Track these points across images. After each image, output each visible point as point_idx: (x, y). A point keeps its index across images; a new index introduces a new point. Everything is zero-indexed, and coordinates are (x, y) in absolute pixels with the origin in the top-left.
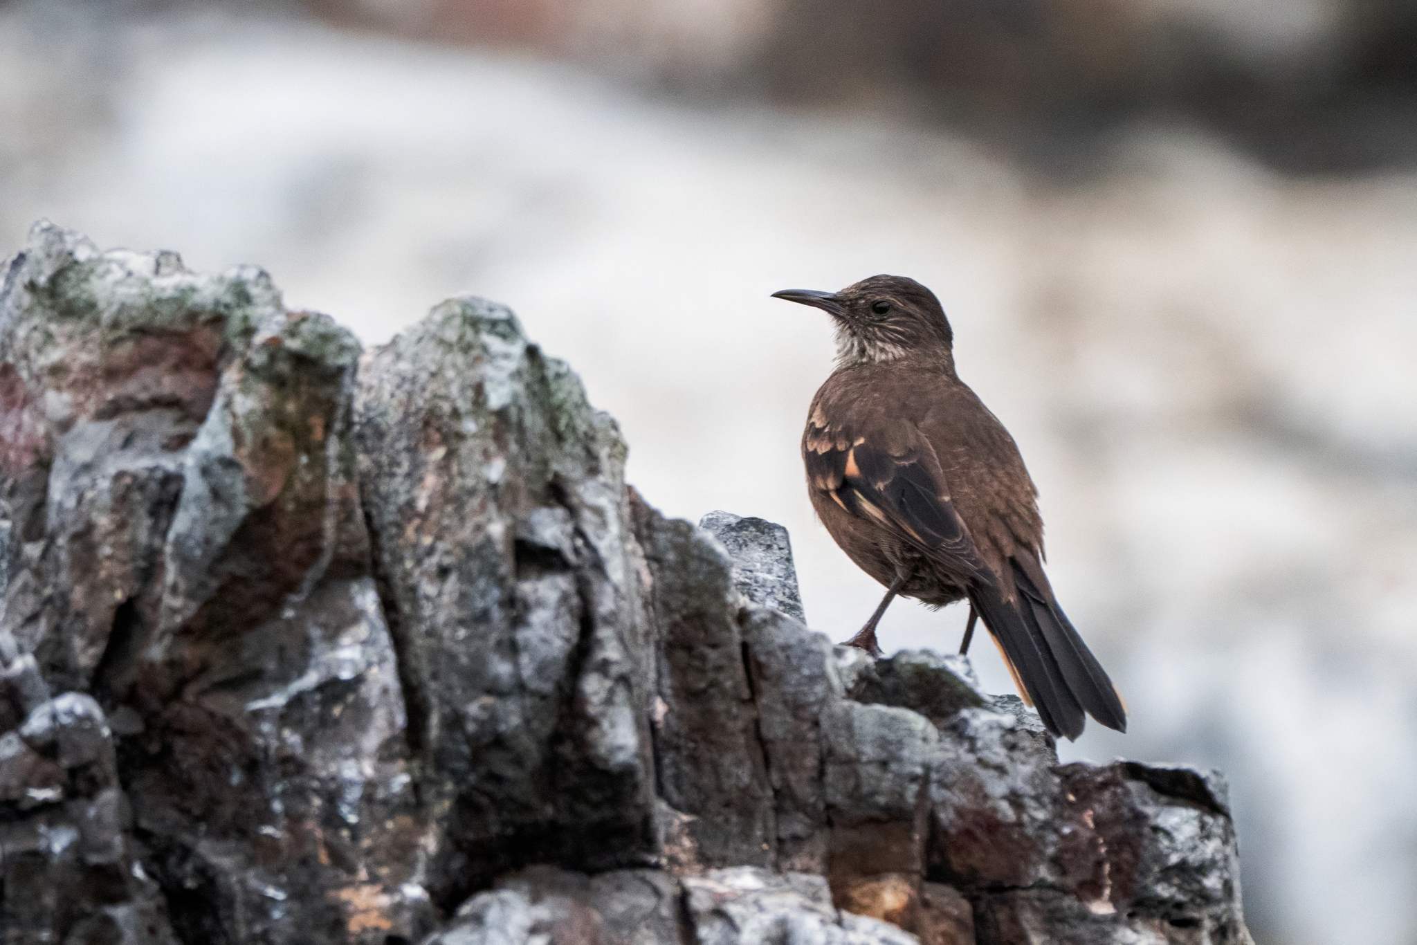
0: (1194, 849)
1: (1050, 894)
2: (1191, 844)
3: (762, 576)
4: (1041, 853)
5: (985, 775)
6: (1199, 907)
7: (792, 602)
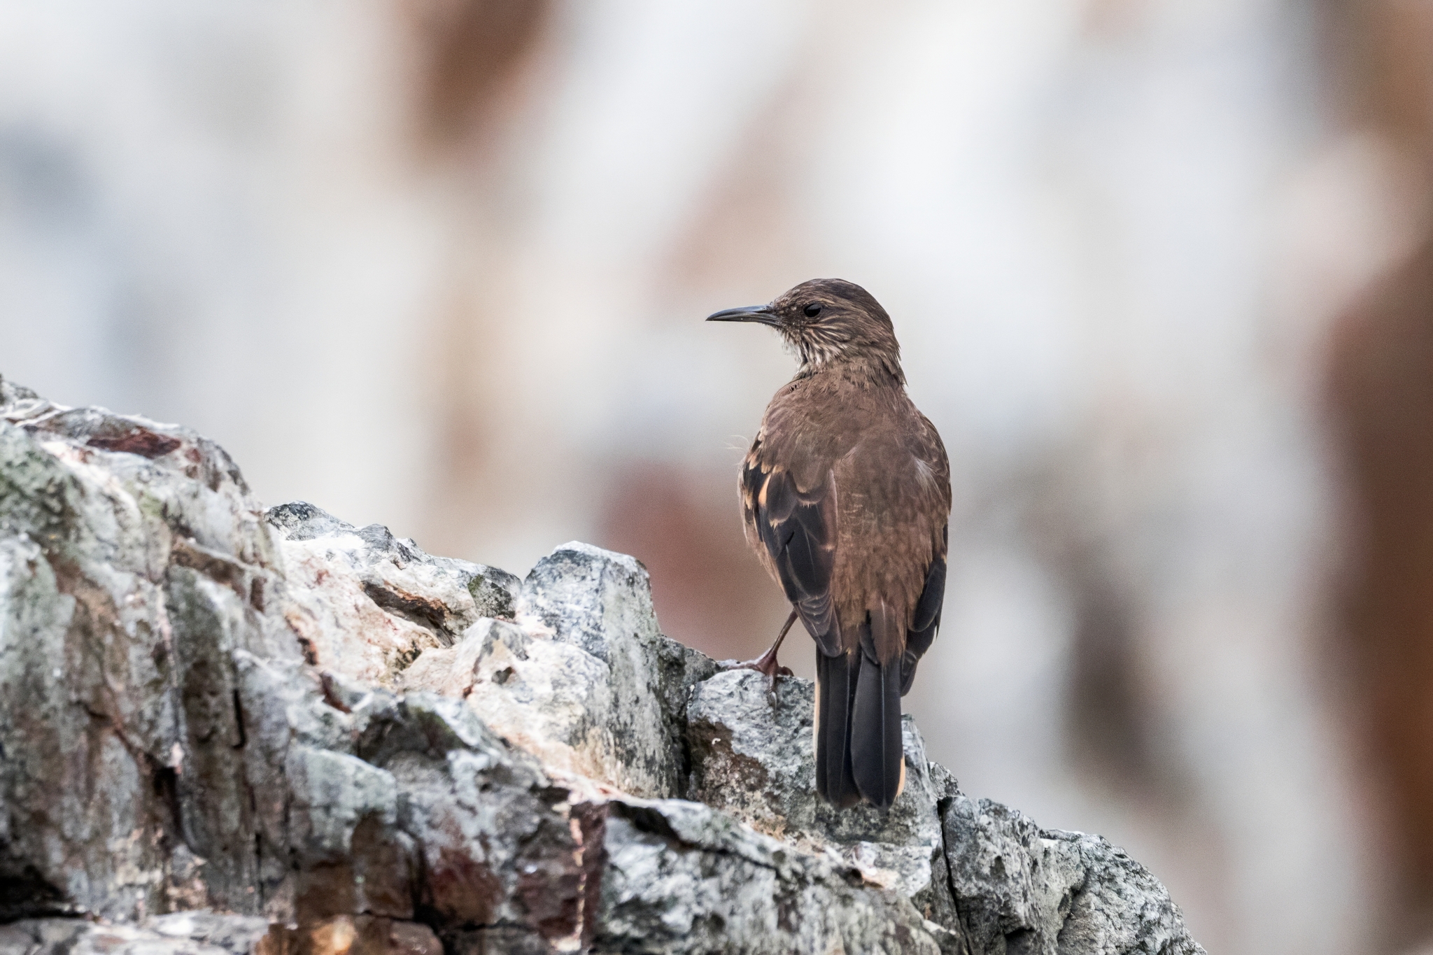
0: (649, 885)
1: (513, 932)
2: (644, 881)
3: (570, 606)
4: (503, 892)
5: (462, 816)
6: (660, 942)
7: (595, 632)
